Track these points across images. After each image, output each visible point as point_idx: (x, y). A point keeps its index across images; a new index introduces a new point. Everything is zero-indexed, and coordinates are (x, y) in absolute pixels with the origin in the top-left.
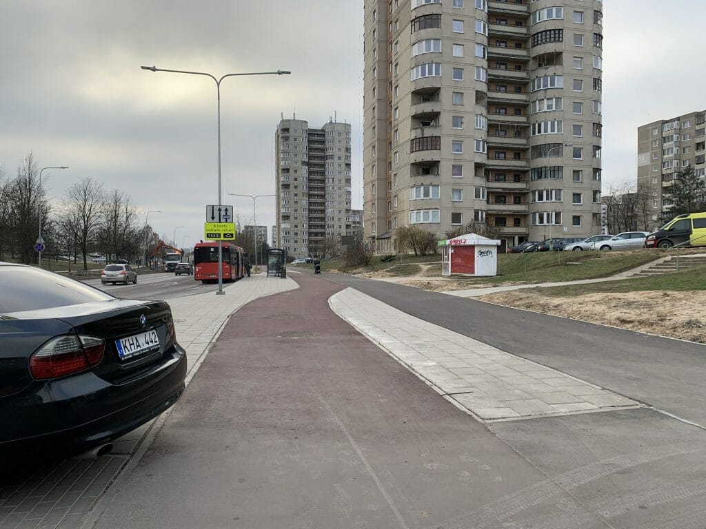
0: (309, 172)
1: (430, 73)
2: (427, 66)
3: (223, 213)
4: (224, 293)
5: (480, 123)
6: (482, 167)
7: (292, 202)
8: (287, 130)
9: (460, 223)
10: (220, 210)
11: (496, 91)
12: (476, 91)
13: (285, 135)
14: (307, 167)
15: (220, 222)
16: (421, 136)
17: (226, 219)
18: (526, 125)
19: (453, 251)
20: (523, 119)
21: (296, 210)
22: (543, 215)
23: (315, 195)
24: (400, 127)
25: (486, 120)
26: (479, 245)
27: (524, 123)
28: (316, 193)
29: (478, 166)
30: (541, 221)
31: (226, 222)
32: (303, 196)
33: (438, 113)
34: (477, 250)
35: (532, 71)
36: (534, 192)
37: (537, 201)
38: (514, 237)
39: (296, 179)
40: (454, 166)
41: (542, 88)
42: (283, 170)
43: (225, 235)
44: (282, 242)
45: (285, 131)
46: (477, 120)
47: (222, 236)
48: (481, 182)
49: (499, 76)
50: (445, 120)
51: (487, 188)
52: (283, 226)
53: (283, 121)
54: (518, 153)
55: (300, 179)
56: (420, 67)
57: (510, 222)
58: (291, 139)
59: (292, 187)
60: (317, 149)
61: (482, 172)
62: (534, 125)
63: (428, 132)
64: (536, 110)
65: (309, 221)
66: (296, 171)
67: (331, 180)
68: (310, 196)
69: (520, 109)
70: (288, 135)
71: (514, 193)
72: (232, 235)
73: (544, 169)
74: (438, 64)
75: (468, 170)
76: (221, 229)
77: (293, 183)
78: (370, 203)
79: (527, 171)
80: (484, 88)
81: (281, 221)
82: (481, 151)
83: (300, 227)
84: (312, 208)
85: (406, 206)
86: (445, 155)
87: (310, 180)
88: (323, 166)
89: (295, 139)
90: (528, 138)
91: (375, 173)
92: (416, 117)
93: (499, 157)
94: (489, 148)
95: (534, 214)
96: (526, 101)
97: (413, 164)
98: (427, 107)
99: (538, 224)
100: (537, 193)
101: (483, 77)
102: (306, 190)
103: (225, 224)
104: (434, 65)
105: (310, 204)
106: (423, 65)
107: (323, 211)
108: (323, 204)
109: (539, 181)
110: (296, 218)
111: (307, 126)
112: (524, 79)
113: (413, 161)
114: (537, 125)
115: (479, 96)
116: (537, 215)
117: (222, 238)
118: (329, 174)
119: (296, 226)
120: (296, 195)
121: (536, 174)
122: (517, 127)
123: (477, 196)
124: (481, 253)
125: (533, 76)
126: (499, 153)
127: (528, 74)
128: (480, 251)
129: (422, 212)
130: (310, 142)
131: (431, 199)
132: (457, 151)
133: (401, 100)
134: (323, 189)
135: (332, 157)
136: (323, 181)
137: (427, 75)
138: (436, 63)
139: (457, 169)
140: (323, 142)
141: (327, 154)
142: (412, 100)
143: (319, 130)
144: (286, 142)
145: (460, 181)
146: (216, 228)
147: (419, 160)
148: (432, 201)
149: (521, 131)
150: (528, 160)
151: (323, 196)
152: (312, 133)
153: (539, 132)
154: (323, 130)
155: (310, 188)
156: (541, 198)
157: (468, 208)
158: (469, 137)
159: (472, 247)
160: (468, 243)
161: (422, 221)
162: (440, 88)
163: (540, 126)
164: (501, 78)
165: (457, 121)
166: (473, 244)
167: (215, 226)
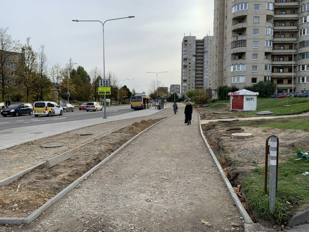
0: (196, 60)
1: (242, 8)
2: (240, 5)
3: (105, 83)
4: (107, 118)
5: (269, 31)
6: (270, 54)
7: (188, 74)
8: (186, 41)
9: (256, 82)
10: (104, 81)
11: (280, 14)
12: (267, 15)
13: (185, 43)
14: (195, 57)
15: (104, 87)
16: (236, 40)
17: (107, 85)
18: (297, 30)
19: (233, 98)
20: (295, 28)
21: (189, 77)
22: (304, 77)
23: (199, 70)
24: (227, 37)
25: (273, 30)
26: (245, 95)
27: (296, 29)
28: (199, 69)
29: (267, 54)
30: (303, 81)
31: (107, 87)
32: (193, 71)
33: (245, 28)
34: (245, 98)
35: (301, 1)
36: (299, 66)
37: (301, 70)
38: (287, 90)
39: (190, 63)
40: (253, 54)
41: (306, 10)
42: (184, 59)
43: (106, 92)
44: (183, 91)
45: (185, 41)
46: (267, 30)
47: (105, 93)
48: (269, 62)
49: (281, 6)
50: (249, 31)
51: (272, 65)
52: (184, 85)
53: (185, 37)
54: (291, 45)
55: (192, 63)
56: (237, 6)
57: (285, 81)
58: (188, 45)
59: (188, 67)
60: (200, 49)
61: (270, 57)
62: (301, 30)
63: (240, 38)
64: (302, 22)
65: (196, 82)
66: (190, 60)
67: (206, 63)
68: (196, 71)
69: (294, 22)
70: (187, 43)
71: (288, 67)
72: (109, 92)
73: (305, 53)
74: (246, 3)
75: (262, 56)
76: (104, 89)
77: (188, 65)
78: (215, 74)
79: (297, 55)
80: (272, 13)
81: (183, 82)
82: (269, 46)
83: (191, 85)
84: (197, 76)
85: (229, 75)
86: (248, 49)
87: (196, 63)
88: (203, 56)
89: (190, 45)
90: (297, 38)
91: (217, 60)
92: (234, 31)
93: (280, 49)
94: (274, 44)
95: (299, 77)
96: (297, 18)
97: (232, 54)
98: (240, 26)
99: (301, 82)
100: (301, 66)
101: (271, 7)
102: (194, 68)
103: (107, 88)
104: (244, 4)
105: (196, 74)
106: (238, 5)
107: (202, 77)
108: (202, 74)
109: (303, 60)
110: (189, 81)
111: (195, 39)
112: (296, 6)
113: (232, 53)
114: (303, 30)
115: (269, 18)
116: (301, 78)
117: (105, 94)
118: (205, 60)
119: (189, 85)
120: (190, 70)
121: (301, 56)
122: (291, 32)
123: (266, 69)
124: (247, 99)
125: (301, 4)
126: (280, 46)
127: (299, 3)
128: (247, 98)
129: (236, 77)
130: (197, 45)
131: (240, 71)
132: (255, 46)
133: (228, 23)
134: (202, 67)
135: (207, 52)
136: (203, 63)
137: (240, 10)
138: (245, 3)
139: (255, 55)
140: (203, 45)
141: (205, 51)
142: (233, 23)
143: (201, 40)
144: (186, 46)
145: (256, 62)
146: (102, 90)
147: (235, 52)
148: (241, 72)
149: (293, 34)
150: (297, 49)
151: (202, 70)
152: (198, 41)
153: (304, 33)
154: (203, 40)
155: (196, 67)
156: (303, 68)
157: (261, 75)
158: (262, 39)
159: (243, 96)
160: (240, 94)
161: (236, 82)
162: (247, 15)
163: (304, 30)
164: (283, 7)
165: (256, 31)
166: (243, 95)
167: (102, 88)
